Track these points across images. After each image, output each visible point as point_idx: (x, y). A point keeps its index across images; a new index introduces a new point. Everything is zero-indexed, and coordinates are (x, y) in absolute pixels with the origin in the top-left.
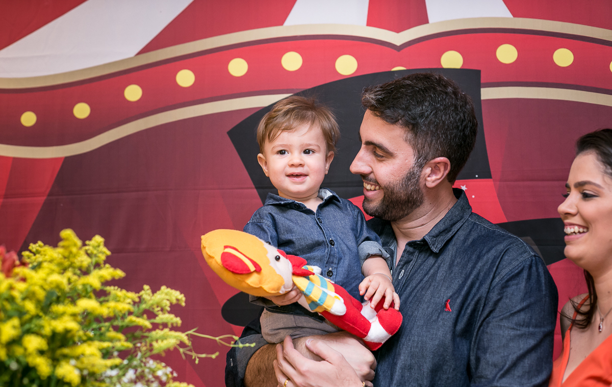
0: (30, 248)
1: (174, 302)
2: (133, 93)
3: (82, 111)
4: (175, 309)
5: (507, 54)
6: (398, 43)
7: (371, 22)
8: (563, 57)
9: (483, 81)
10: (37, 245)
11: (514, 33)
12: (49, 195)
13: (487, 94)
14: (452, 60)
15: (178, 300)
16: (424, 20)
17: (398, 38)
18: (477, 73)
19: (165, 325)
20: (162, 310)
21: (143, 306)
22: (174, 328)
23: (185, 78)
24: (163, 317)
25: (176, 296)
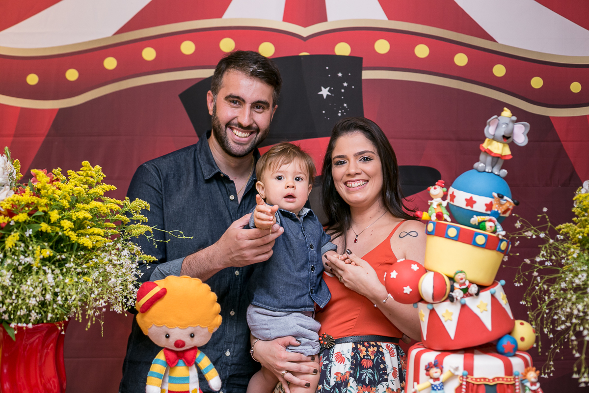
0: (53, 171)
1: (144, 208)
2: (110, 63)
3: (72, 75)
4: (144, 212)
5: (382, 46)
6: (305, 35)
7: (286, 19)
8: (422, 51)
9: (364, 65)
10: (57, 170)
11: (388, 31)
12: (48, 136)
13: (367, 75)
14: (343, 49)
15: (146, 207)
16: (324, 19)
17: (305, 32)
18: (360, 59)
19: (138, 221)
20: (136, 212)
21: (125, 209)
22: (143, 223)
23: (149, 54)
24: (137, 216)
25: (145, 204)
